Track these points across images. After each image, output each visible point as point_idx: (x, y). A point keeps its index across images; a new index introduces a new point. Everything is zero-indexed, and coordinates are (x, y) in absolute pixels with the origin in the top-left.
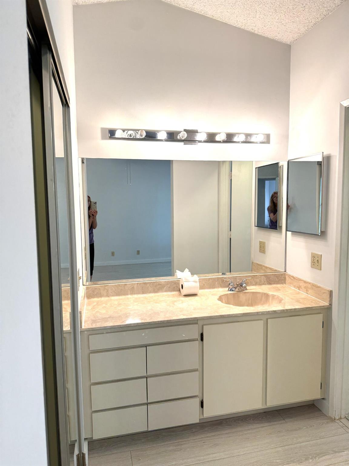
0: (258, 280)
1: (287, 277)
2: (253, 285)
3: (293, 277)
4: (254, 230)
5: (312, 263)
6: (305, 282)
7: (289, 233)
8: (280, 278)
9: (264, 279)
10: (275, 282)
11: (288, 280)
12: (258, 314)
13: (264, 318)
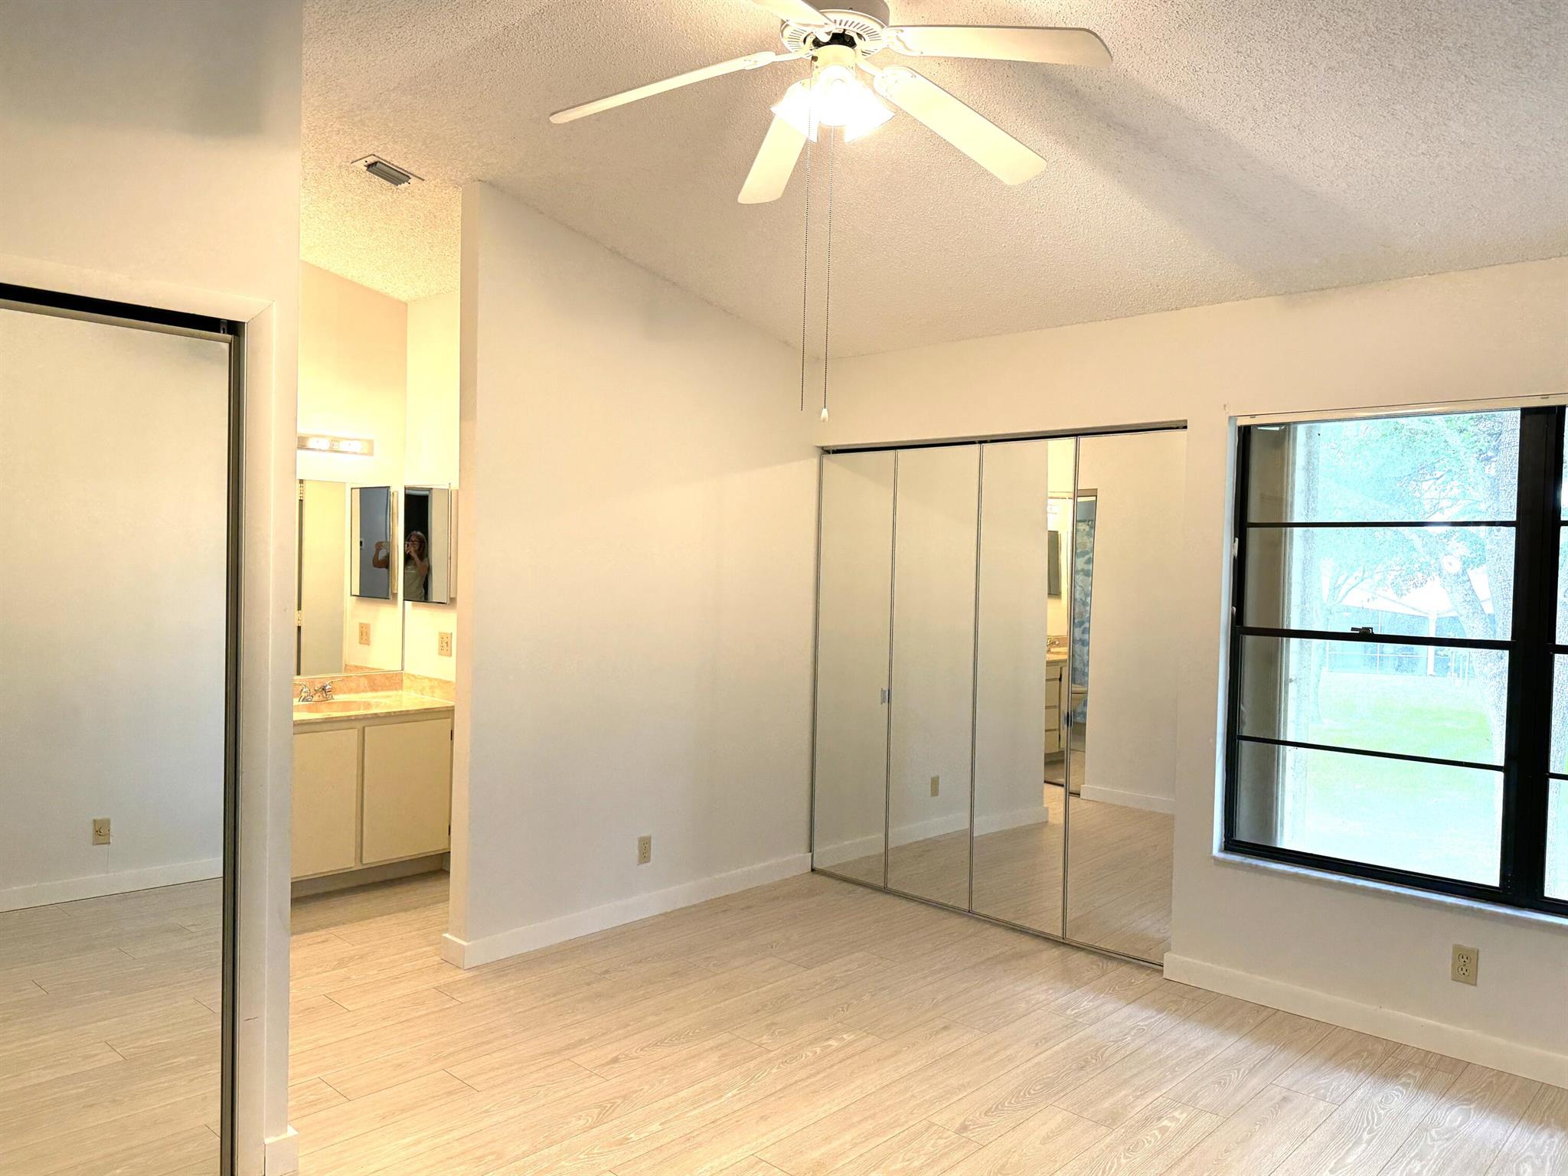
0: (353, 685)
1: (404, 678)
2: (345, 693)
3: (414, 676)
4: (350, 602)
5: (441, 648)
6: (430, 679)
7: (408, 604)
8: (392, 681)
9: (364, 682)
10: (384, 688)
11: (406, 682)
12: (349, 719)
13: (359, 725)
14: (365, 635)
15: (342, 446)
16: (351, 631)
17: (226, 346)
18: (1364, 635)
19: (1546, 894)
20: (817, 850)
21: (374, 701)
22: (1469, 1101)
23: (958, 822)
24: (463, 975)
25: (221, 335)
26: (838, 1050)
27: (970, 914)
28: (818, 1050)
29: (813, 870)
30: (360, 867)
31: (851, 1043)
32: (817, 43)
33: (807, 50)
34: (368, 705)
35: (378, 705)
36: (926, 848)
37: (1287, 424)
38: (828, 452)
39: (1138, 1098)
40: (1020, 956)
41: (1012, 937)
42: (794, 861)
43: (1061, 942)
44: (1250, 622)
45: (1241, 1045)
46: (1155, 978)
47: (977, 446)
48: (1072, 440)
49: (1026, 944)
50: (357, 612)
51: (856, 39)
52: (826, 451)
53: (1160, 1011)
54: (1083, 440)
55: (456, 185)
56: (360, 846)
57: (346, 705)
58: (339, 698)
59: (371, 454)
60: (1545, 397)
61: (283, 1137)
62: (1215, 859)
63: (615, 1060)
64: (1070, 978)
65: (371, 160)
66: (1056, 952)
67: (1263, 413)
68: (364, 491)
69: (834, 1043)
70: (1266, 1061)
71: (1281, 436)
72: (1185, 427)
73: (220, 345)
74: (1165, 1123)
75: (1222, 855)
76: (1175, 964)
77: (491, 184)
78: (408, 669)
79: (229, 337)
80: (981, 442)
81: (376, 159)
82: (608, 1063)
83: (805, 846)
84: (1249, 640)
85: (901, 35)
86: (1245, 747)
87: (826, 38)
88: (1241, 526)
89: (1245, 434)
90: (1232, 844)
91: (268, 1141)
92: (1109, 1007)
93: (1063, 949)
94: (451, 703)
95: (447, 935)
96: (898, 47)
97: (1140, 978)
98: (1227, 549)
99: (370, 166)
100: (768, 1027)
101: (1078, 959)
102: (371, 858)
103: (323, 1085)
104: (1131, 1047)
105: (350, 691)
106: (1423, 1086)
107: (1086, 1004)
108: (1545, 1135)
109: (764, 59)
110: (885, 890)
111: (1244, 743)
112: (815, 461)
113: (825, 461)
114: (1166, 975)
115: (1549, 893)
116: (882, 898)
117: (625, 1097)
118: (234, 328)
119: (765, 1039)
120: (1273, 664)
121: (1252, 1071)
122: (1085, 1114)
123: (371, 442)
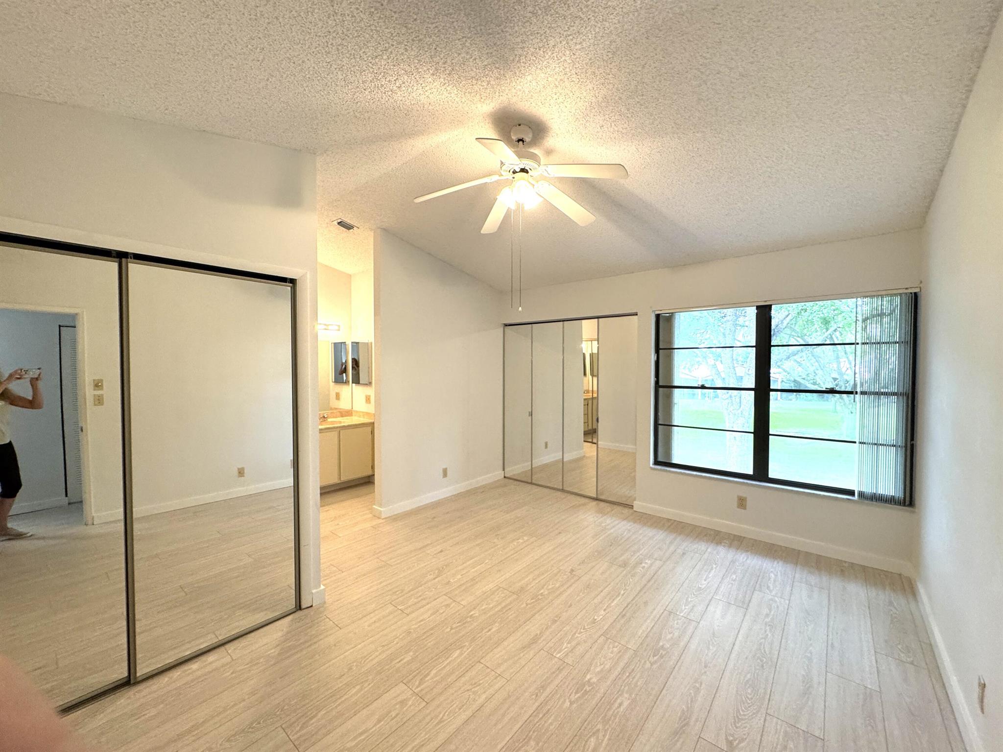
0: (334, 415)
1: (353, 412)
2: (332, 418)
3: (357, 411)
4: (332, 384)
5: (367, 401)
6: (363, 412)
7: (354, 385)
8: (348, 413)
9: (338, 413)
10: (346, 416)
11: (354, 414)
12: (334, 428)
13: (338, 430)
14: (338, 396)
15: (330, 327)
16: (333, 395)
17: (289, 288)
18: (703, 387)
19: (769, 477)
20: (506, 470)
21: (343, 421)
22: (747, 551)
23: (558, 456)
24: (381, 521)
25: (288, 284)
26: (522, 543)
27: (563, 490)
28: (515, 544)
29: (505, 477)
30: (339, 482)
31: (527, 540)
32: (515, 172)
33: (511, 175)
34: (340, 422)
35: (344, 422)
36: (544, 467)
37: (672, 313)
38: (506, 326)
39: (632, 555)
40: (584, 505)
41: (578, 498)
42: (499, 474)
43: (596, 499)
44: (661, 384)
45: (664, 534)
46: (631, 511)
47: (562, 323)
48: (596, 320)
49: (583, 500)
50: (334, 388)
51: (529, 170)
52: (506, 325)
53: (635, 522)
54: (600, 319)
55: (371, 230)
56: (340, 475)
57: (332, 423)
58: (329, 420)
59: (339, 330)
60: (766, 301)
61: (318, 590)
62: (651, 468)
63: (441, 551)
64: (601, 512)
65: (339, 221)
66: (594, 503)
67: (664, 310)
68: (335, 344)
69: (521, 541)
70: (675, 539)
71: (670, 319)
72: (637, 315)
73: (287, 289)
74: (643, 565)
75: (653, 466)
76: (638, 505)
77: (384, 229)
78: (354, 409)
79: (291, 285)
80: (563, 321)
81: (341, 220)
82: (439, 553)
83: (502, 469)
84: (661, 390)
85: (547, 169)
86: (660, 428)
87: (518, 170)
88: (657, 350)
89: (658, 317)
90: (657, 462)
91: (314, 591)
92: (616, 522)
93: (597, 502)
94: (372, 421)
95: (374, 506)
96: (545, 174)
97: (626, 511)
98: (653, 358)
99: (339, 223)
100: (496, 535)
101: (602, 504)
102: (344, 478)
103: (332, 567)
104: (627, 537)
105: (334, 417)
106: (730, 546)
107: (608, 521)
108: (776, 563)
109: (495, 178)
110: (531, 483)
111: (660, 426)
112: (502, 329)
113: (506, 329)
114: (635, 509)
115: (771, 475)
116: (530, 486)
117: (446, 566)
118: (293, 281)
119: (495, 540)
120: (669, 398)
121: (671, 543)
122: (615, 563)
123: (339, 326)
